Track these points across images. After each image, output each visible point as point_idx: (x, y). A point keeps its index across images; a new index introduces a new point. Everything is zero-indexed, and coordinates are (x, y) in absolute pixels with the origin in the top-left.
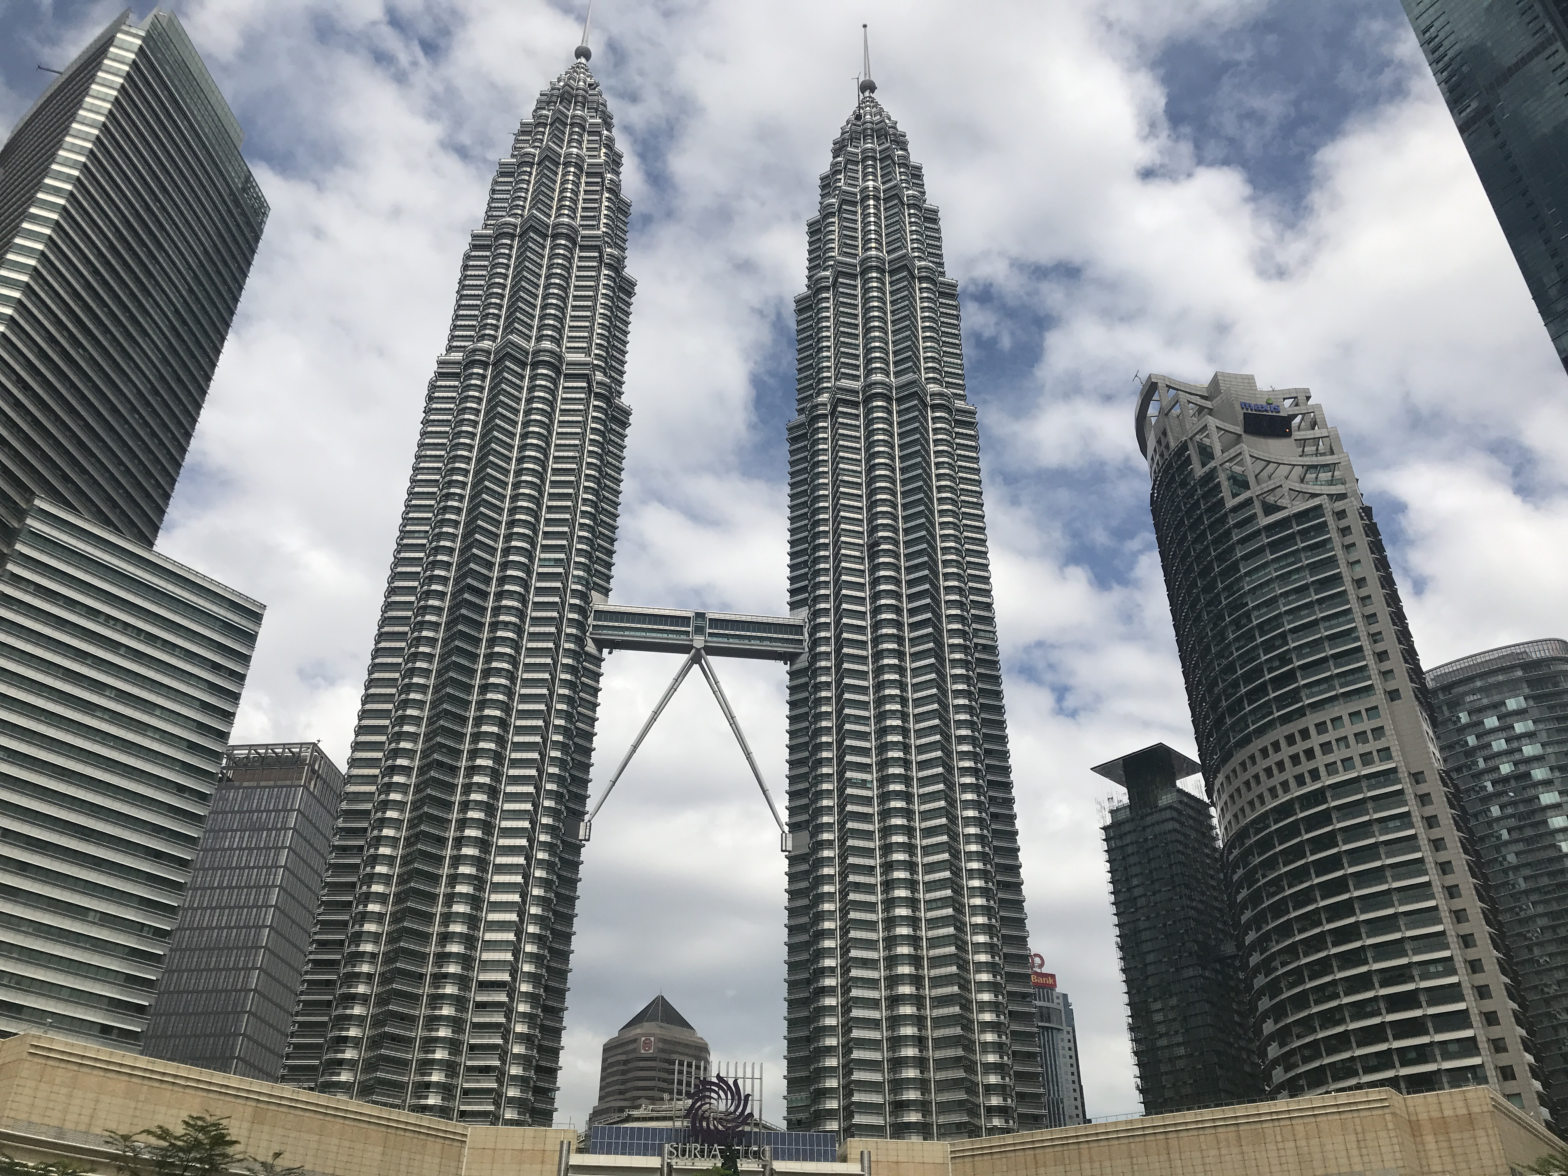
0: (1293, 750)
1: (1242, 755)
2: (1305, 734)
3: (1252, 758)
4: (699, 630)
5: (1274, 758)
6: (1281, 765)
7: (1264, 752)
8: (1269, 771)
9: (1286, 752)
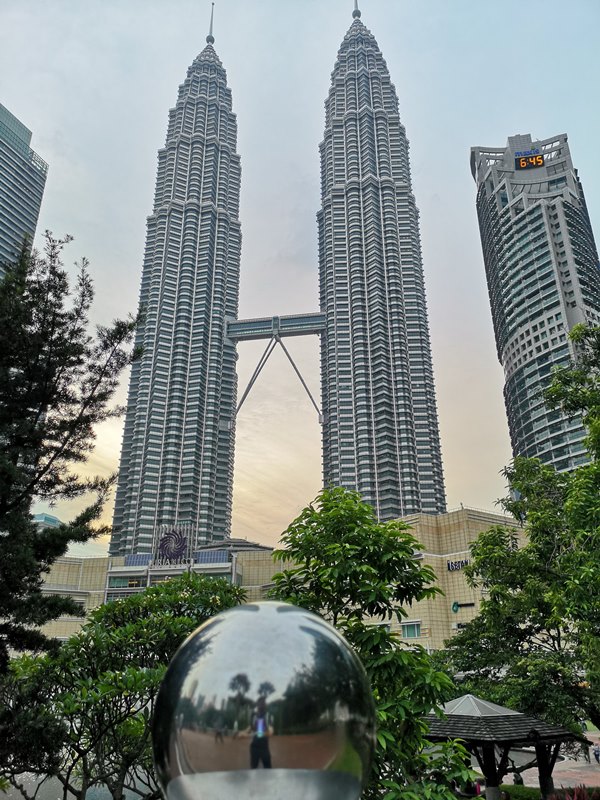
0: (536, 334)
1: (511, 340)
2: (542, 324)
3: (516, 340)
4: (276, 326)
5: (527, 339)
6: (529, 343)
7: (522, 336)
8: (524, 346)
9: (533, 335)
